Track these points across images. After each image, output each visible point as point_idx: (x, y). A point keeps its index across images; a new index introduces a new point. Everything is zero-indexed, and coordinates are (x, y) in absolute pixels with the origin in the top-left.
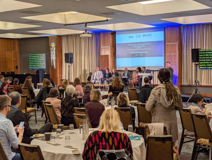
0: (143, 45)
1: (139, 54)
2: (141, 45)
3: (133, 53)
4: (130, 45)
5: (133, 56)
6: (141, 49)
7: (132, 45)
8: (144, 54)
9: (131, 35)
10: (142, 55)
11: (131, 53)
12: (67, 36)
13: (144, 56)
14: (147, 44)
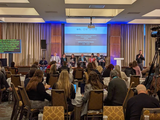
0: (89, 36)
1: (86, 43)
2: (88, 36)
3: (80, 42)
4: (78, 36)
5: (81, 44)
6: (88, 39)
7: (79, 36)
8: (90, 43)
9: (79, 28)
10: (89, 44)
11: (79, 42)
12: (8, 24)
13: (90, 44)
14: (93, 36)
